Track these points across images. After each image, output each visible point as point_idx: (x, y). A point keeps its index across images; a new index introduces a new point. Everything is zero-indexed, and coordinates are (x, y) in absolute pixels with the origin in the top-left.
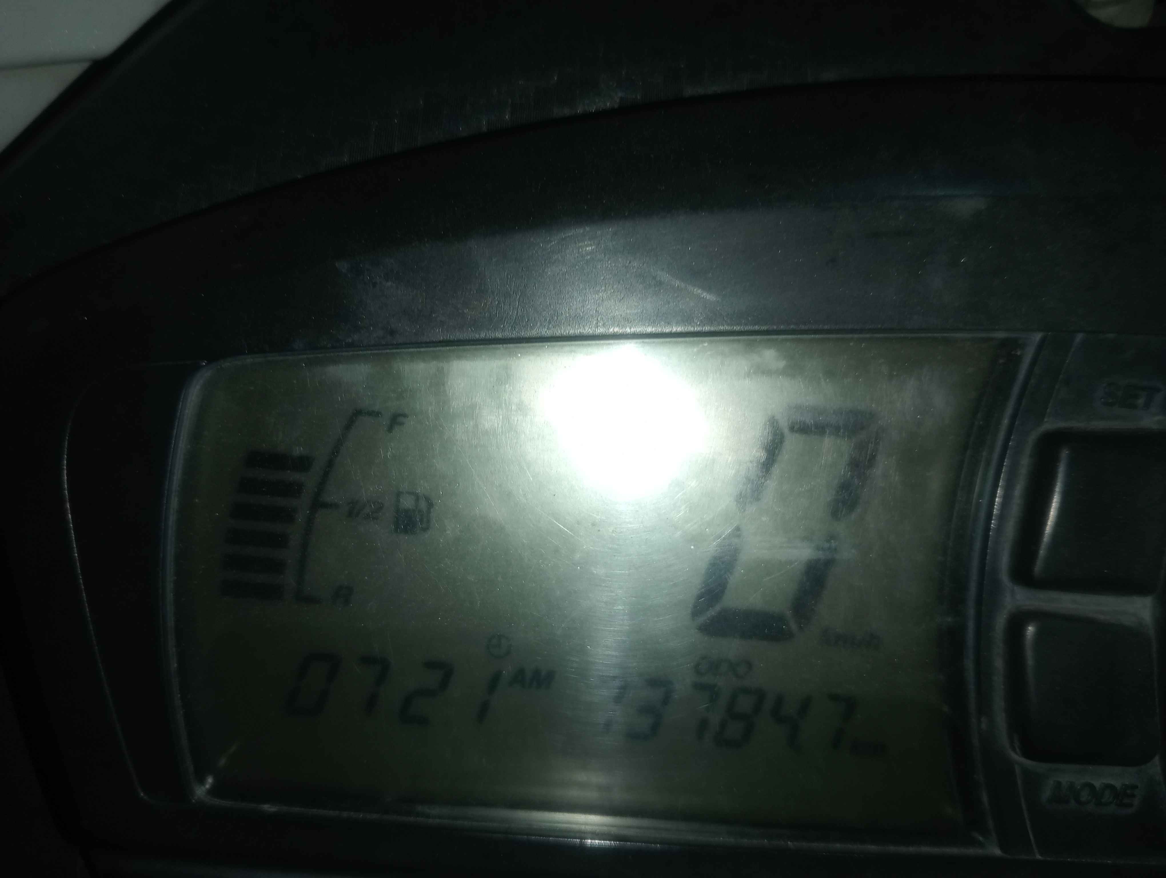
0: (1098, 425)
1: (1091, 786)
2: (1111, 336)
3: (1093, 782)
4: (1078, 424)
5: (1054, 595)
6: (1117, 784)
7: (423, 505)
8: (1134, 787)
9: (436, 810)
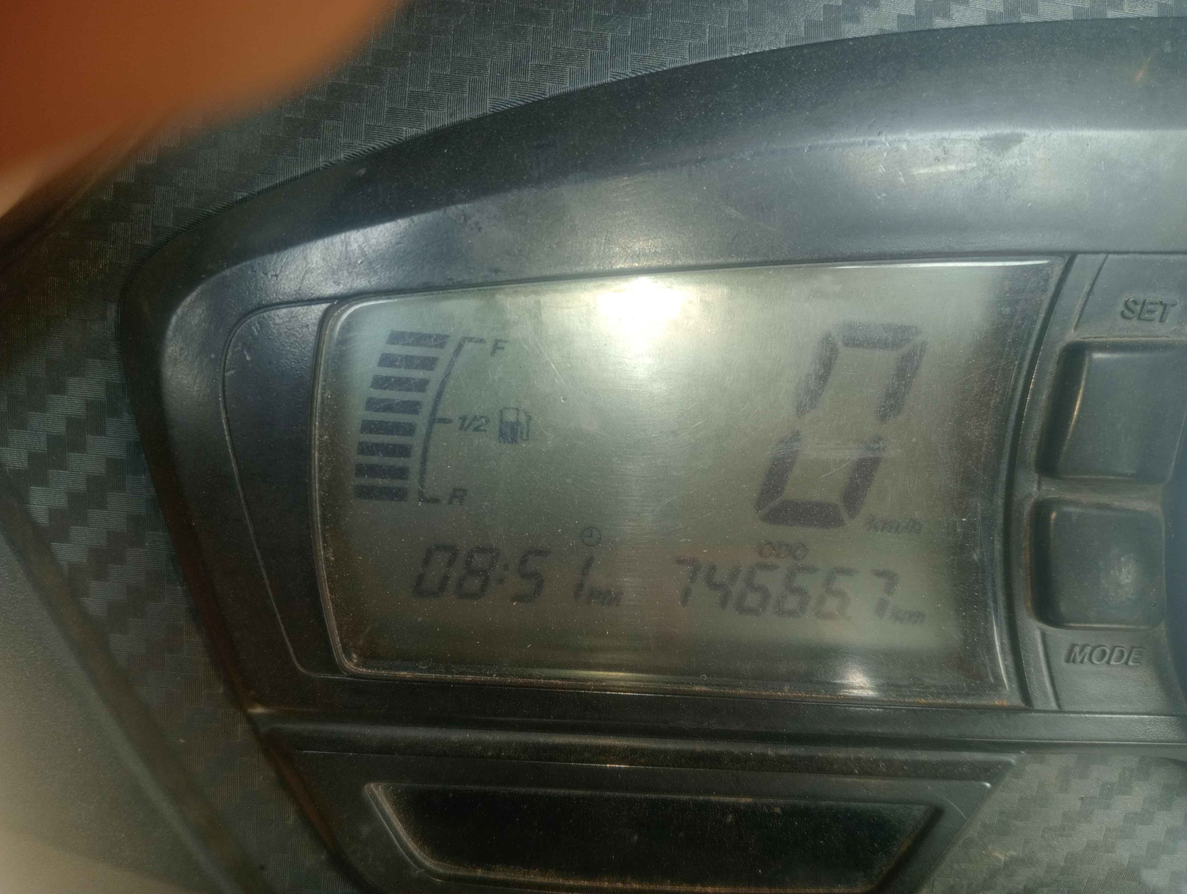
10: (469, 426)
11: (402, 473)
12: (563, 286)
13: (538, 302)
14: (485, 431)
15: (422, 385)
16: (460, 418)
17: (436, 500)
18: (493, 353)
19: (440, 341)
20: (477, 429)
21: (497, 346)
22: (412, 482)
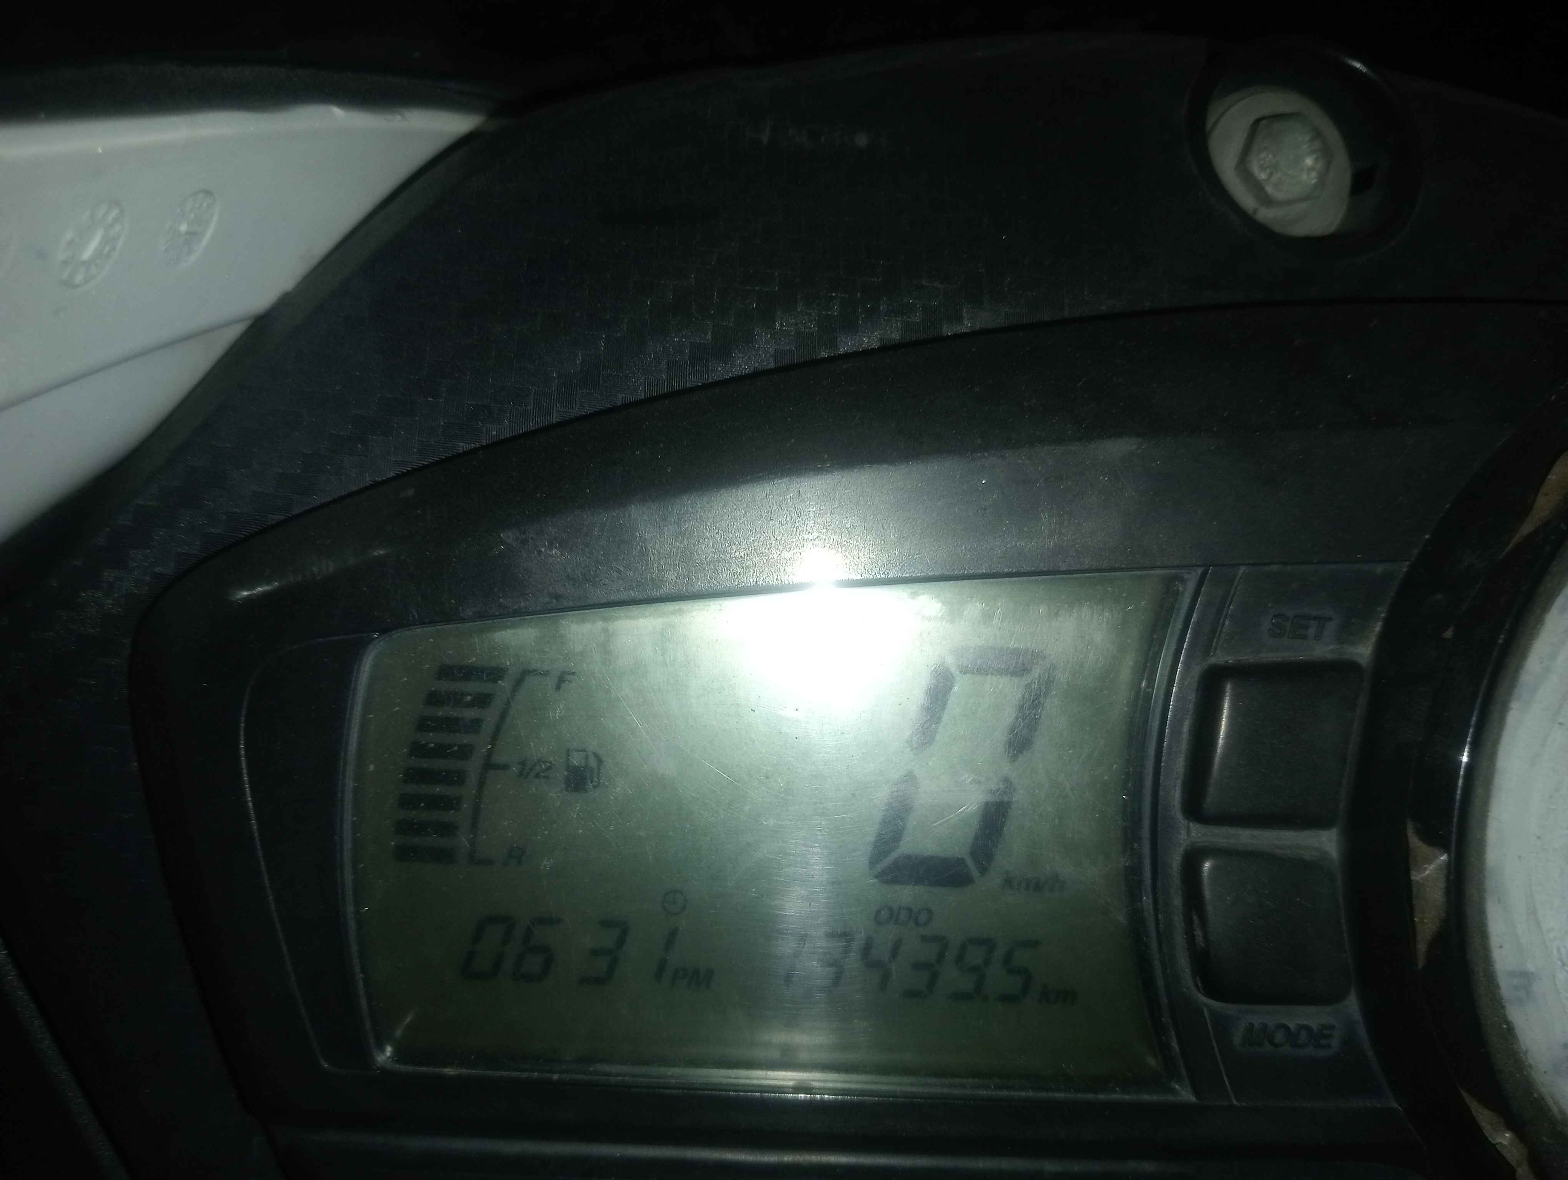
0: (1268, 657)
1: (1286, 1028)
2: (1275, 568)
3: (1287, 1023)
4: (1247, 657)
5: (1232, 831)
6: (1313, 1024)
7: (593, 763)
8: (1332, 1027)
9: (615, 1069)
10: (528, 774)
11: (448, 829)
12: (635, 610)
13: (605, 630)
14: (547, 777)
15: (475, 725)
16: (519, 763)
17: (489, 862)
18: (558, 688)
19: (496, 673)
20: (537, 776)
21: (562, 680)
22: (463, 840)
